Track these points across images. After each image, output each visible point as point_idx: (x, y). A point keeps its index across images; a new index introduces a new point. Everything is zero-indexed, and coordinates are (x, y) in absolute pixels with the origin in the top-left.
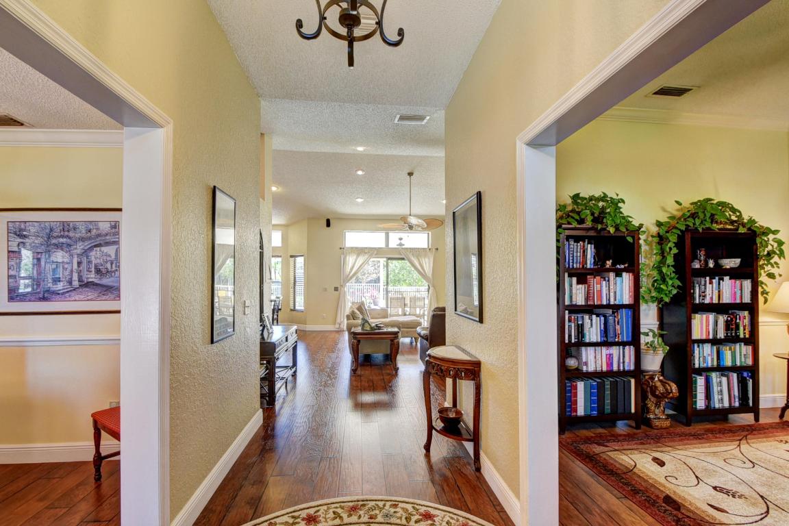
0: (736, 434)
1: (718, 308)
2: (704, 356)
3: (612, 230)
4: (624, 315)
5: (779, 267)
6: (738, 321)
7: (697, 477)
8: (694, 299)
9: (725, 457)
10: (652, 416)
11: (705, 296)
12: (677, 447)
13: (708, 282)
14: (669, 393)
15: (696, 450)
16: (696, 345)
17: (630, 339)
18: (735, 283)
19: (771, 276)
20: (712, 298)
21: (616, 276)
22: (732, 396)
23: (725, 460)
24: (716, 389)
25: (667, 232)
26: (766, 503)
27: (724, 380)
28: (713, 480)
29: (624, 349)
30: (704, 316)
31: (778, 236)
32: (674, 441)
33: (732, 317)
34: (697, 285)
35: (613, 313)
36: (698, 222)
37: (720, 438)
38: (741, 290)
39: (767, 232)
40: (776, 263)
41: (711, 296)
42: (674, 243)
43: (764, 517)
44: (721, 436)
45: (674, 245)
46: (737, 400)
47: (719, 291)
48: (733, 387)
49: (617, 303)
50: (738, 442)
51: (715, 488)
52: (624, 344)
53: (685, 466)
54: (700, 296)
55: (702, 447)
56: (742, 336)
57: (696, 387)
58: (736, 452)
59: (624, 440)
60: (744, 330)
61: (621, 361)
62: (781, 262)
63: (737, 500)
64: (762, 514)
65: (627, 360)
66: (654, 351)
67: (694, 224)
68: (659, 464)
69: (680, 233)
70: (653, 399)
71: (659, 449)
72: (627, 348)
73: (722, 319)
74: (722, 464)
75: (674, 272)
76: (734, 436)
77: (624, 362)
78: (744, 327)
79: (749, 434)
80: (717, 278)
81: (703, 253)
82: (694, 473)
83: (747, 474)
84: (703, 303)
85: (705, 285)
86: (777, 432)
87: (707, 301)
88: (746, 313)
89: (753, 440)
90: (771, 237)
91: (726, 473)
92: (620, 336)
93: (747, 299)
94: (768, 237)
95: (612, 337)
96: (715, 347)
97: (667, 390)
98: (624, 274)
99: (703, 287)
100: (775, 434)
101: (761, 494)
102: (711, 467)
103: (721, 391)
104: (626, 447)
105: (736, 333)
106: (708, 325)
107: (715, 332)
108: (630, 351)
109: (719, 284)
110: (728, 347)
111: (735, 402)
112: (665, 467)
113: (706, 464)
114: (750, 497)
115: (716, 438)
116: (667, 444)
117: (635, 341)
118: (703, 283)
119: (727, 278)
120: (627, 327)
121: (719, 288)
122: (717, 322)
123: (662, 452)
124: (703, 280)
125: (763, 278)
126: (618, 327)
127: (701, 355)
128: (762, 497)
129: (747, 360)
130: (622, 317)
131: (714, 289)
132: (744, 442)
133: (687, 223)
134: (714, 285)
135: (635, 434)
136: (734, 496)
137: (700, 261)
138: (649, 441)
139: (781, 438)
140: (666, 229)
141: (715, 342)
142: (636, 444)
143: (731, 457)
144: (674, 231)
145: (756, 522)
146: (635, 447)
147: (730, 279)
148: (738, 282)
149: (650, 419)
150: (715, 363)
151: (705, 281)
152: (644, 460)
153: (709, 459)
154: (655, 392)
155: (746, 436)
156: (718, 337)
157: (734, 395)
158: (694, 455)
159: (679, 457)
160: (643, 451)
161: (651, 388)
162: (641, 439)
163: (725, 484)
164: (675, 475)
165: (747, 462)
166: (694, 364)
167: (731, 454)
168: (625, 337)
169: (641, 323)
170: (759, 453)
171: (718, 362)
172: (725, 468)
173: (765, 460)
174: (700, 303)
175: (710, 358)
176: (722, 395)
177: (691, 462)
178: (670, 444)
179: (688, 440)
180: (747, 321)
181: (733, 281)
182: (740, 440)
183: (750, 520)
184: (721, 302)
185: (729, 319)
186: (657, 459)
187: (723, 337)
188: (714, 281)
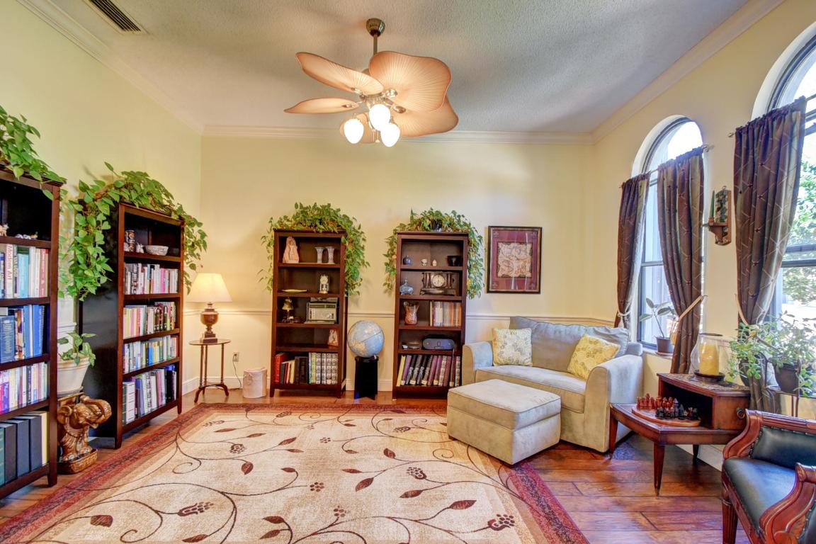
0: (169, 435)
1: (149, 300)
2: (133, 357)
3: (18, 172)
4: (31, 316)
5: (200, 259)
6: (166, 313)
7: (157, 512)
8: (126, 289)
9: (172, 468)
10: (72, 457)
11: (136, 286)
12: (117, 484)
13: (140, 269)
14: (99, 416)
15: (140, 476)
16: (126, 346)
17: (40, 352)
18: (164, 272)
19: (193, 267)
20: (143, 289)
21: (19, 251)
22: (160, 394)
23: (173, 471)
24: (145, 391)
25: (95, 200)
26: (228, 497)
27: (153, 378)
28: (175, 505)
29: (28, 370)
30: (135, 310)
31: (203, 228)
32: (109, 477)
33: (160, 308)
34: (129, 273)
35: (11, 313)
36: (134, 196)
37: (158, 446)
38: (169, 279)
39: (193, 223)
40: (198, 254)
41: (142, 286)
42: (105, 215)
43: (236, 515)
44: (157, 443)
45: (105, 218)
46: (164, 397)
47: (150, 281)
48: (161, 385)
49: (18, 296)
50: (175, 443)
51: (180, 514)
52: (29, 362)
53: (137, 505)
54: (131, 286)
55: (145, 468)
56: (168, 329)
57: (125, 397)
58: (179, 456)
59: (36, 516)
60: (171, 321)
61: (24, 389)
62: (203, 253)
63: (207, 512)
64: (232, 513)
65: (34, 386)
66: (77, 363)
67: (130, 197)
68: (104, 524)
69: (113, 205)
70: (75, 432)
71: (94, 501)
72: (34, 367)
73: (152, 311)
74: (173, 477)
75: (103, 254)
76: (168, 438)
77: (28, 391)
78: (171, 318)
79: (180, 430)
80: (149, 265)
81: (132, 235)
82: (150, 508)
83: (200, 476)
84: (135, 295)
85: (137, 273)
86: (200, 417)
87: (139, 292)
88: (172, 304)
89: (186, 435)
90: (196, 228)
91: (182, 486)
92: (23, 350)
93: (174, 290)
94: (194, 228)
95: (9, 354)
96: (144, 345)
97: (95, 412)
98: (33, 250)
99: (135, 275)
100: (200, 419)
101: (221, 491)
102: (164, 488)
103: (150, 393)
104: (43, 527)
105: (164, 326)
106: (138, 321)
107: (146, 326)
108: (40, 372)
109: (151, 273)
110: (156, 343)
111: (162, 400)
112: (114, 524)
113: (157, 488)
114: (214, 500)
115: (153, 448)
116: (102, 487)
117: (48, 354)
118: (135, 271)
119: (157, 266)
120: (36, 335)
121: (150, 277)
122: (147, 315)
123: (99, 503)
124: (135, 266)
125: (186, 268)
126: (20, 336)
127: (131, 357)
128: (222, 493)
129: (173, 352)
130: (27, 320)
131: (146, 278)
132: (179, 440)
133: (122, 194)
134: (146, 273)
135: (50, 497)
136: (202, 511)
137: (129, 244)
138: (75, 496)
139: (205, 421)
140: (93, 195)
141: (145, 339)
142: (58, 511)
143: (178, 463)
144: (105, 200)
145: (233, 527)
146: (59, 517)
147: (161, 267)
148: (167, 271)
149: (69, 462)
150: (144, 363)
151: (138, 268)
152: (81, 532)
153: (159, 480)
154: (78, 420)
155: (178, 433)
156: (149, 333)
157: (162, 393)
158: (140, 483)
159: (125, 498)
160: (73, 516)
161: (71, 417)
162: (64, 500)
163: (187, 502)
164: (131, 527)
165: (194, 461)
166: (124, 369)
167: (175, 461)
168: (33, 350)
169: (58, 326)
170: (197, 446)
171: (146, 361)
172: (179, 481)
173: (205, 450)
174: (131, 295)
175: (139, 358)
176: (150, 397)
177: (142, 495)
178: (106, 484)
179: (125, 467)
180: (173, 313)
181: (163, 269)
182: (176, 440)
183: (228, 528)
184: (151, 293)
185: (158, 311)
186: (99, 517)
187: (152, 333)
188: (146, 268)
